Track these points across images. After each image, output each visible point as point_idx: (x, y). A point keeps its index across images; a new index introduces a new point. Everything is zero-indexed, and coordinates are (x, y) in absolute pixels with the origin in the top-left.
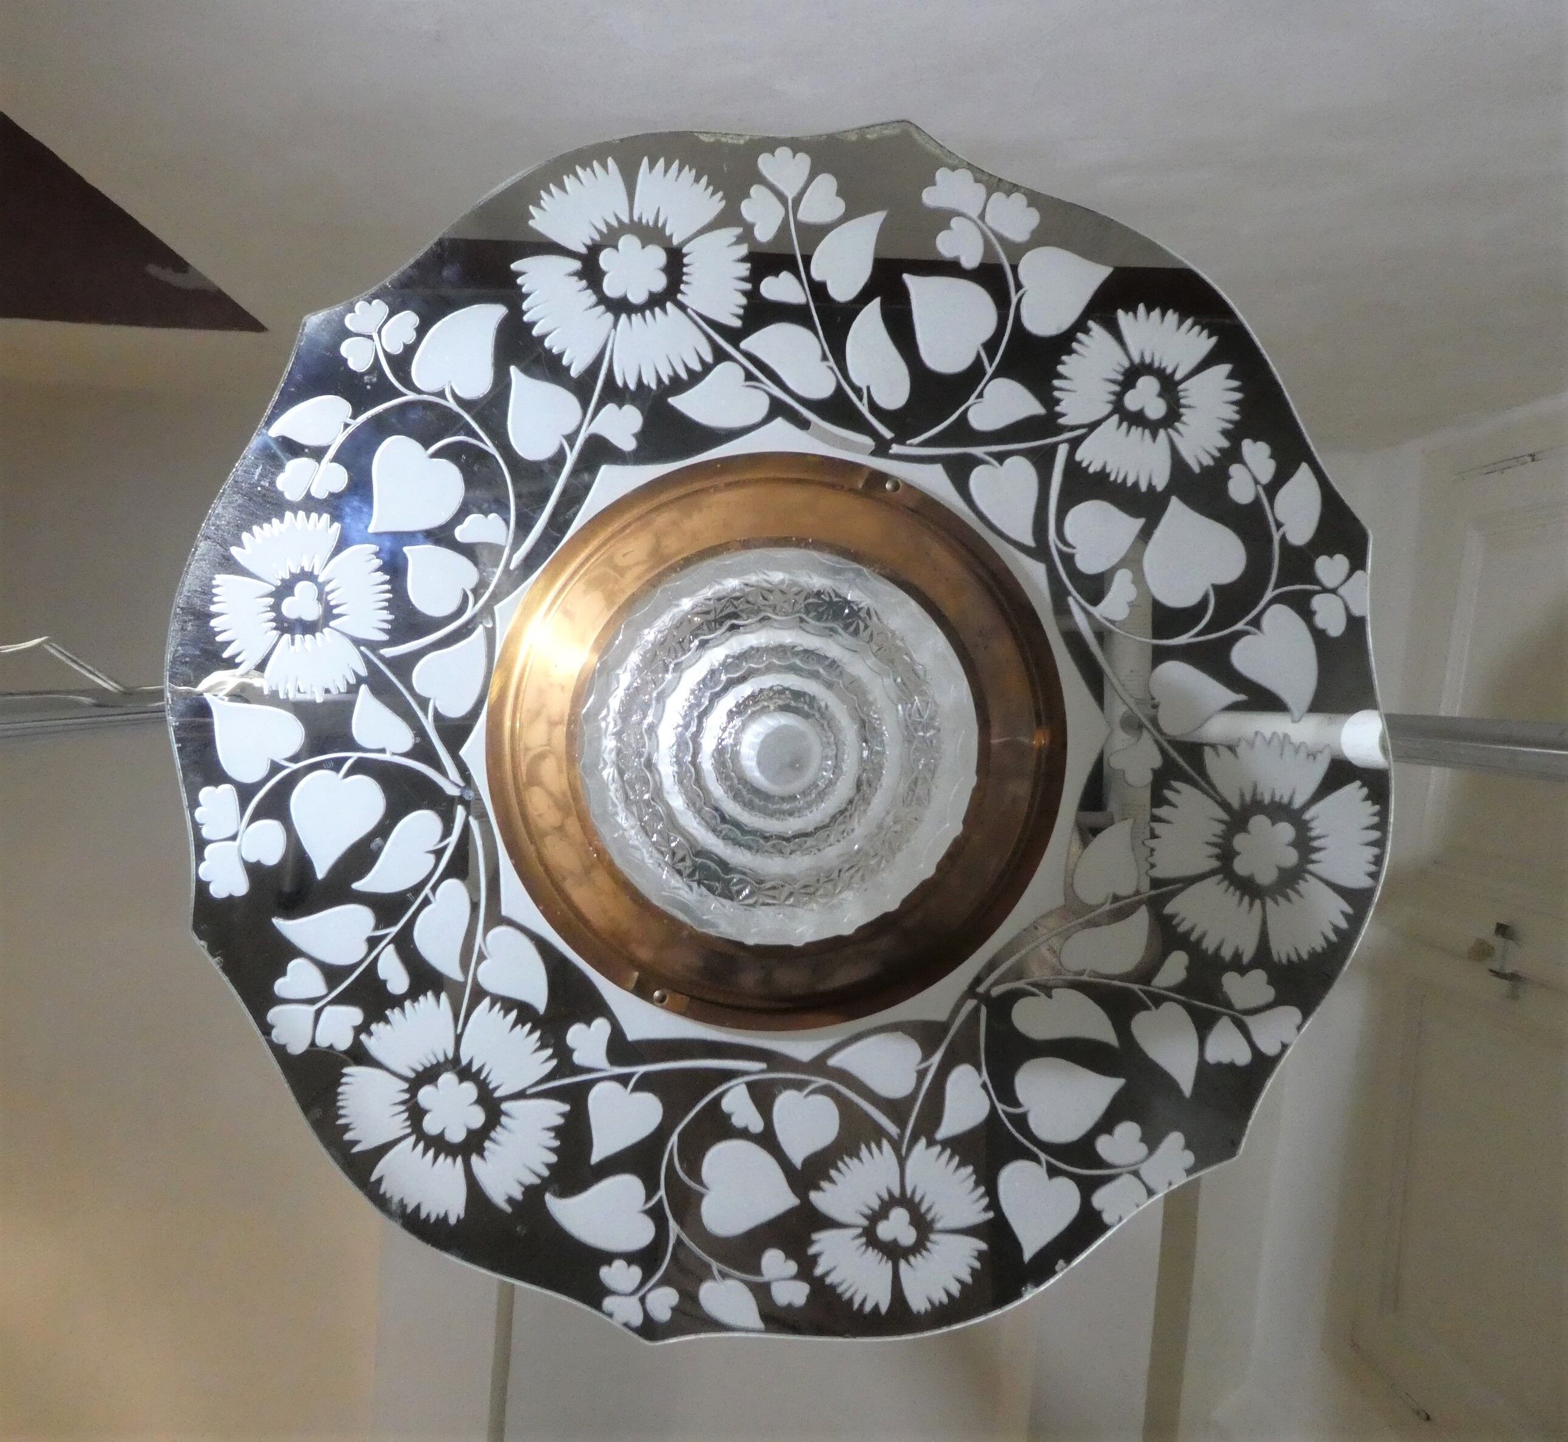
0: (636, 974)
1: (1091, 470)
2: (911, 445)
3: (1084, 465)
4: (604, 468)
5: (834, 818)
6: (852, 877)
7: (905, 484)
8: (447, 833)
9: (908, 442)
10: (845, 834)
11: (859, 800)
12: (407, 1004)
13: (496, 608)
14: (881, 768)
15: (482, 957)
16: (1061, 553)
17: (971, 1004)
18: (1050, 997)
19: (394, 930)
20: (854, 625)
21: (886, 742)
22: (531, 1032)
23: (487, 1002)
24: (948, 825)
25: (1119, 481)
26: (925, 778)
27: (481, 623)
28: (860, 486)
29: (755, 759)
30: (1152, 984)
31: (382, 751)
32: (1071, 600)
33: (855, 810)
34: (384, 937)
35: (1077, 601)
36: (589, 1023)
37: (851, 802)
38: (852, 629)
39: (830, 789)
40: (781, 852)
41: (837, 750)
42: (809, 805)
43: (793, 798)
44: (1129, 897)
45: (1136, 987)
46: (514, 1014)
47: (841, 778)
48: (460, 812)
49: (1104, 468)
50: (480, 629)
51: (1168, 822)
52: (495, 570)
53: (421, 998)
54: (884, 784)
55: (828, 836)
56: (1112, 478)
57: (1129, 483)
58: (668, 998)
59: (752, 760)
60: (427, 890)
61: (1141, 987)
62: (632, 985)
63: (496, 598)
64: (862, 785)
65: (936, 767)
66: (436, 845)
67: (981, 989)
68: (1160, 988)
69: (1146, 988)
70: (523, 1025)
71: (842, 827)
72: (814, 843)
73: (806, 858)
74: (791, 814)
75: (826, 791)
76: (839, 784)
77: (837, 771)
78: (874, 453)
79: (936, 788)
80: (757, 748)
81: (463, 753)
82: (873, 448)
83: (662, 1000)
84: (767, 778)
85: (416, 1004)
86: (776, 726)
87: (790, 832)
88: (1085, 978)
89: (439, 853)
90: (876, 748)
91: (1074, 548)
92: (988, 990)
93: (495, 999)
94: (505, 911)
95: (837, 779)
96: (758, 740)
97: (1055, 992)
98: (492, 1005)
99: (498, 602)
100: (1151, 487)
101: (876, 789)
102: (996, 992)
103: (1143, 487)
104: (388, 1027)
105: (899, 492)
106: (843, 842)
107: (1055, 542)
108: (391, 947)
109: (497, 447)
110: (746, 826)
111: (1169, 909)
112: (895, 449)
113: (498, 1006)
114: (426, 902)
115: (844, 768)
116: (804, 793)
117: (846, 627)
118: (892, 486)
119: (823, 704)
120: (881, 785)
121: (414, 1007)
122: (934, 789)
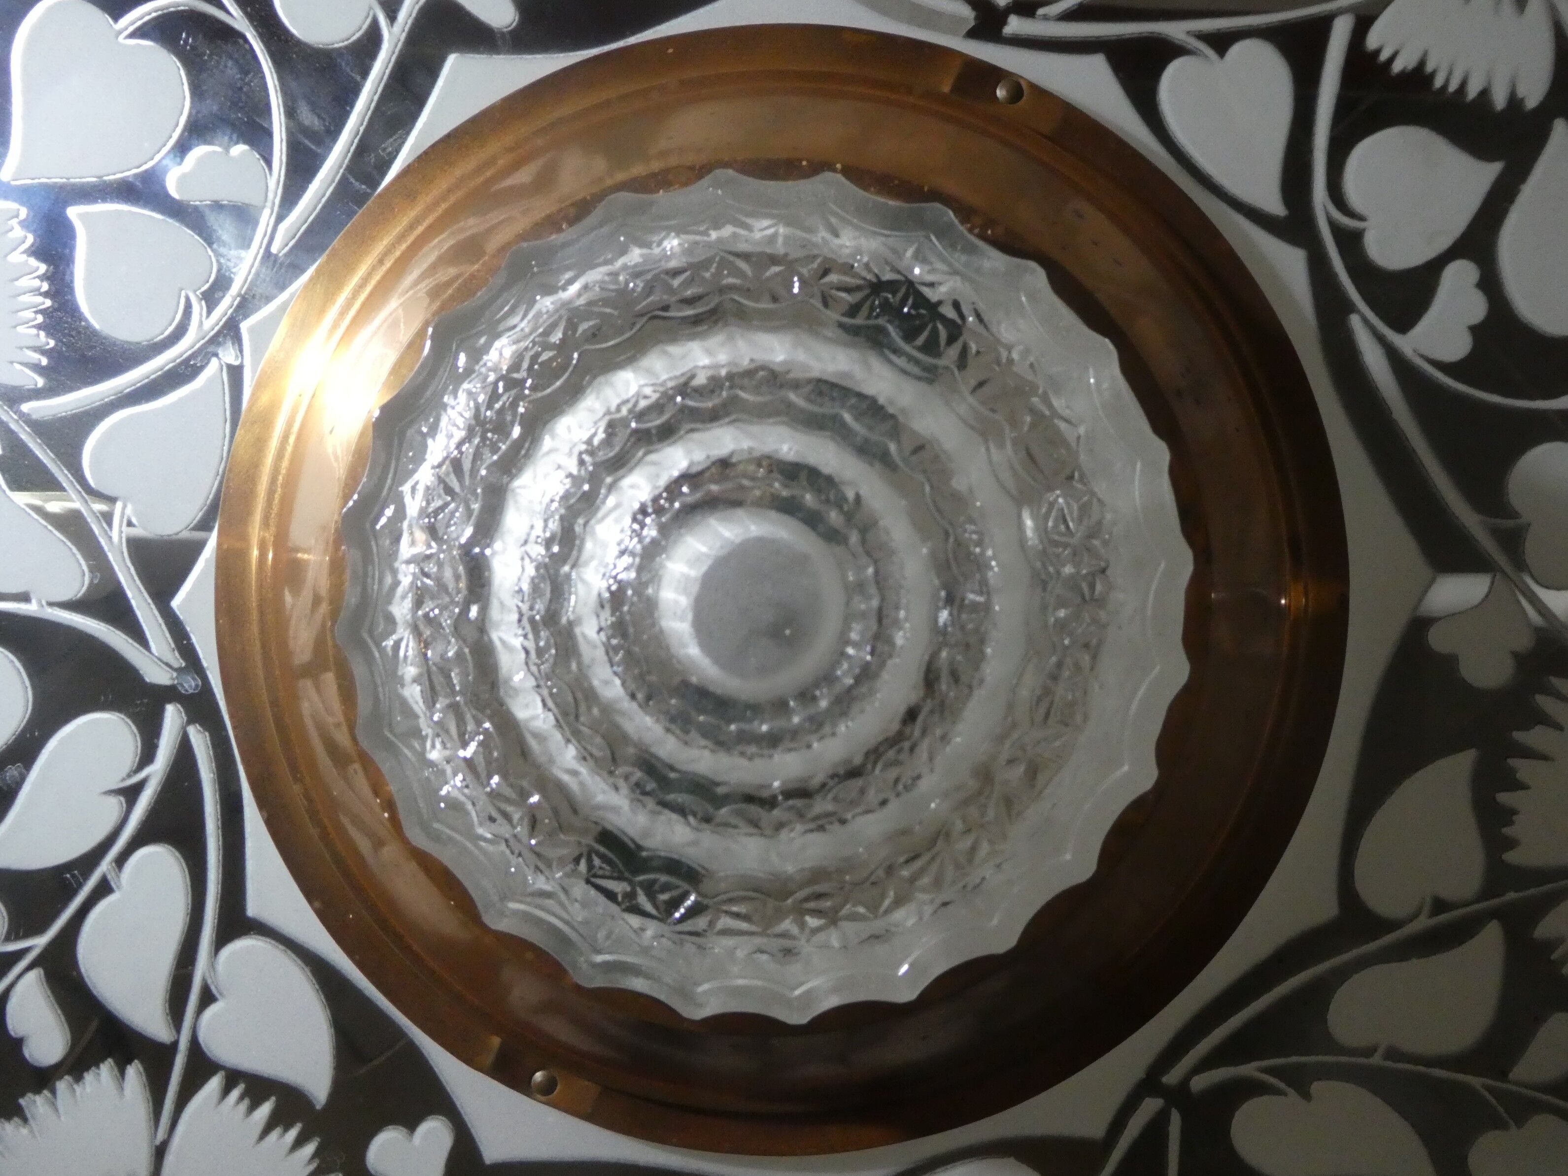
0: (496, 1041)
1: (1397, 67)
2: (1045, 18)
3: (1384, 56)
4: (452, 60)
5: (874, 754)
6: (913, 880)
7: (1034, 87)
8: (147, 756)
9: (1041, 11)
10: (900, 787)
11: (932, 712)
12: (62, 1086)
13: (245, 326)
14: (982, 642)
15: (208, 998)
16: (1336, 230)
17: (1151, 1106)
18: (1306, 1096)
19: (40, 942)
20: (926, 334)
21: (992, 582)
22: (299, 1143)
23: (215, 1083)
24: (1126, 768)
25: (1453, 87)
26: (1078, 667)
27: (216, 355)
28: (946, 89)
29: (690, 616)
30: (1511, 1076)
31: (24, 597)
32: (1355, 321)
33: (924, 733)
34: (19, 955)
35: (1365, 321)
36: (411, 1126)
37: (911, 715)
38: (921, 340)
39: (864, 689)
40: (755, 824)
41: (883, 599)
42: (816, 724)
43: (780, 706)
44: (1466, 905)
45: (1476, 1082)
46: (265, 1110)
47: (890, 663)
48: (172, 715)
49: (1422, 63)
50: (213, 365)
51: (1544, 758)
52: (243, 253)
53: (89, 1077)
54: (988, 679)
55: (862, 792)
56: (1438, 82)
57: (1472, 92)
58: (559, 1088)
59: (682, 619)
60: (105, 866)
61: (1490, 1082)
62: (489, 1060)
63: (245, 306)
64: (938, 678)
65: (1100, 643)
66: (123, 780)
67: (1172, 1078)
68: (1526, 1086)
69: (1498, 1084)
70: (286, 1129)
71: (893, 773)
72: (829, 807)
73: (816, 838)
74: (773, 741)
75: (855, 692)
76: (885, 676)
77: (881, 647)
78: (973, 34)
79: (1101, 687)
80: (695, 589)
81: (176, 603)
82: (972, 23)
83: (546, 1091)
84: (717, 660)
85: (78, 1089)
86: (738, 540)
87: (776, 784)
88: (1376, 1060)
89: (131, 794)
90: (971, 596)
91: (1361, 218)
92: (1185, 1082)
93: (233, 1077)
94: (252, 910)
95: (882, 664)
96: (695, 573)
97: (1317, 1087)
98: (226, 1090)
99: (246, 317)
100: (1514, 102)
101: (970, 687)
102: (1200, 1083)
103: (1500, 100)
104: (24, 1131)
105: (1021, 103)
106: (894, 805)
107: (1325, 207)
108: (34, 976)
109: (250, 17)
110: (672, 768)
111: (1546, 929)
112: (1015, 25)
113: (235, 1094)
114: (104, 889)
115: (899, 639)
116: (806, 696)
117: (910, 336)
118: (1007, 91)
119: (850, 495)
120: (982, 681)
121: (74, 1090)
122: (1096, 686)
